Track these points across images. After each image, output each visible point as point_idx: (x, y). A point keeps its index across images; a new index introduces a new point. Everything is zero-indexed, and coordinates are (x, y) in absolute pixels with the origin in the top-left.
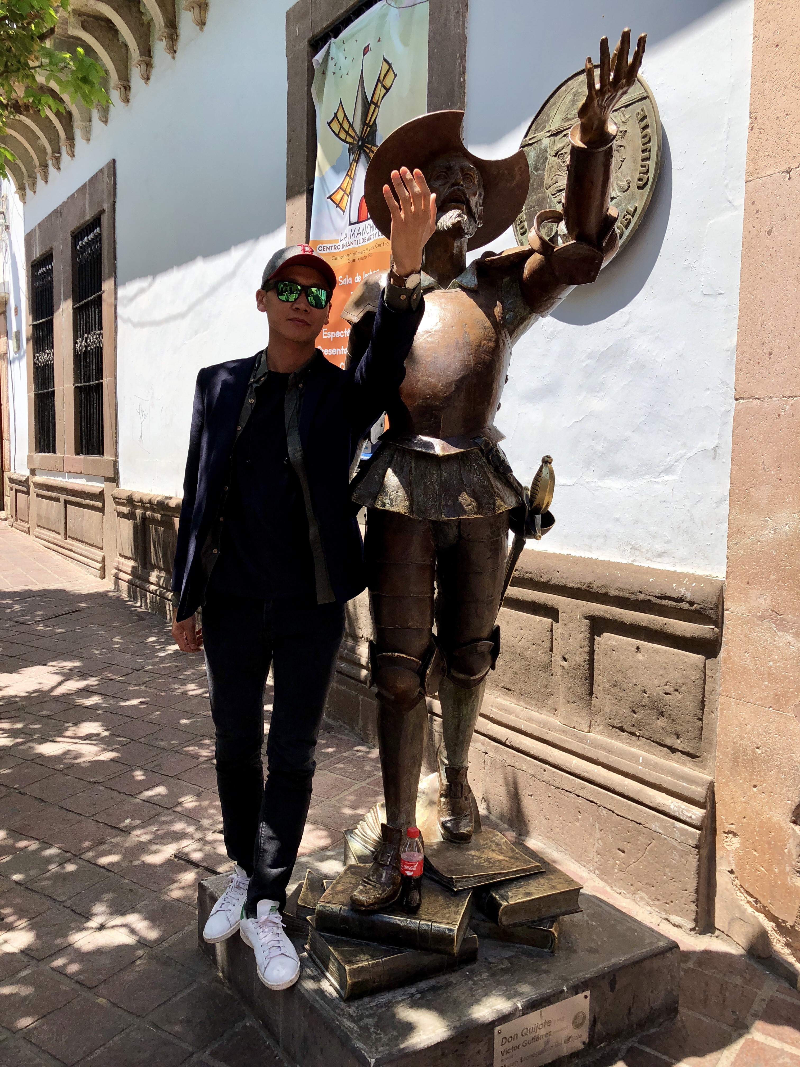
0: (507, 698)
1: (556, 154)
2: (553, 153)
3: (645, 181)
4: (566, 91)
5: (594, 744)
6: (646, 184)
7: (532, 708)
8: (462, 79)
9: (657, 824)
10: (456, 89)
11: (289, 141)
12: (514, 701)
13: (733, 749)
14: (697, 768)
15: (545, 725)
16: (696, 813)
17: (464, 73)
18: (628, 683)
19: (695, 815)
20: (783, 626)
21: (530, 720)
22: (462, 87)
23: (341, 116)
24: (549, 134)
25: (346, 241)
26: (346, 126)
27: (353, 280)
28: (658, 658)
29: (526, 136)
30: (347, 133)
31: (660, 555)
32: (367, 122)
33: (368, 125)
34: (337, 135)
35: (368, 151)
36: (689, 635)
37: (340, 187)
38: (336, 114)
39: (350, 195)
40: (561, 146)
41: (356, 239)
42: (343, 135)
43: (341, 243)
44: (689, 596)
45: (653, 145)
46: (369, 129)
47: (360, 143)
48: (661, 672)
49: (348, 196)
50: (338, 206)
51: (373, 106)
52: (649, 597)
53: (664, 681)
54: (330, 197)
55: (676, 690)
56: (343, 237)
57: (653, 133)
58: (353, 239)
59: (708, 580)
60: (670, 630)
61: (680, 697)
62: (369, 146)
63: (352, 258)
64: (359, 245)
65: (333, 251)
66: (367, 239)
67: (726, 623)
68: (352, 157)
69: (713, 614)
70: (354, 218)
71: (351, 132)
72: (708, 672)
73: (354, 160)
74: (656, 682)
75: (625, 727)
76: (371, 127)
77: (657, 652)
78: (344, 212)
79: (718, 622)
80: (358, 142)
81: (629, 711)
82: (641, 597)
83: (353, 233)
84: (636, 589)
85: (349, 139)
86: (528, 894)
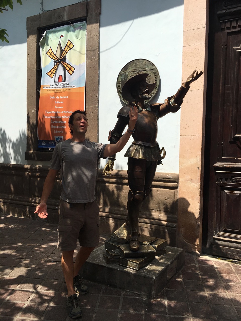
4: (133, 63)
5: (146, 214)
8: (98, 52)
10: (97, 54)
18: (155, 199)
19: (175, 225)
20: (193, 182)
22: (99, 54)
24: (128, 72)
25: (53, 86)
27: (56, 98)
28: (163, 192)
29: (121, 71)
36: (171, 186)
41: (57, 86)
43: (51, 87)
44: (171, 177)
45: (158, 80)
48: (164, 195)
52: (161, 179)
53: (165, 197)
55: (168, 199)
57: (158, 77)
59: (176, 174)
60: (166, 186)
61: (169, 200)
63: (55, 91)
64: (58, 88)
65: (48, 89)
66: (62, 87)
69: (177, 181)
72: (175, 194)
74: (163, 197)
75: (154, 209)
77: (163, 191)
81: (155, 205)
82: (159, 179)
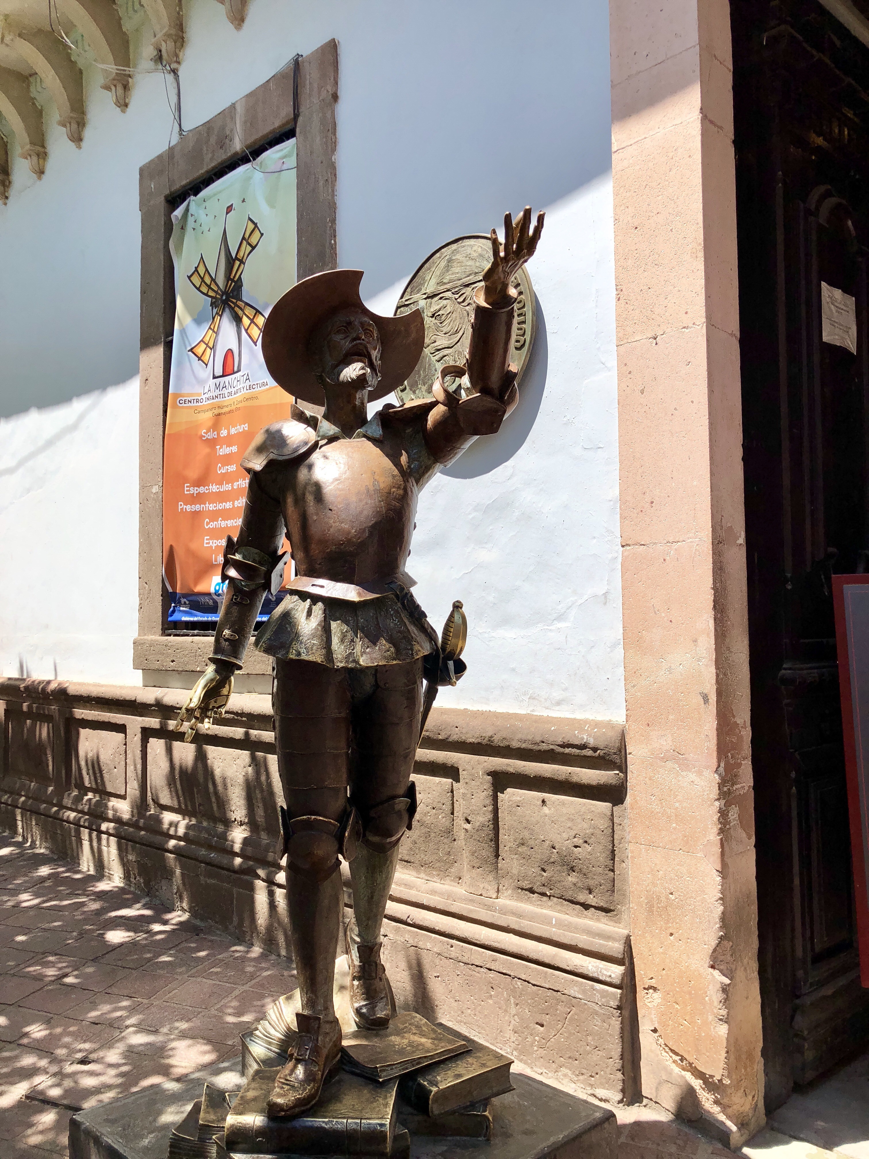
0: (406, 871)
1: (433, 315)
2: (430, 314)
3: (522, 342)
4: (440, 257)
5: (504, 911)
6: (523, 345)
7: (435, 879)
8: (333, 242)
9: (576, 988)
10: (328, 250)
11: (143, 292)
12: (414, 873)
13: (647, 898)
14: (612, 923)
15: (449, 896)
16: (615, 971)
17: (335, 236)
18: (535, 839)
19: (614, 973)
20: (685, 765)
21: (433, 892)
22: (333, 248)
23: (202, 270)
24: (425, 296)
25: (210, 394)
26: (208, 280)
27: (218, 434)
28: (564, 810)
29: (402, 297)
30: (209, 287)
31: (558, 703)
32: (232, 277)
33: (233, 280)
34: (198, 289)
35: (233, 305)
36: (594, 783)
37: (202, 341)
38: (196, 268)
39: (213, 348)
40: (438, 307)
41: (221, 392)
42: (204, 289)
43: (204, 397)
44: (592, 742)
45: (528, 310)
46: (233, 284)
47: (224, 298)
48: (569, 824)
49: (211, 349)
50: (200, 359)
51: (237, 263)
52: (552, 747)
53: (573, 833)
54: (191, 350)
55: (586, 842)
56: (206, 390)
57: (527, 299)
58: (217, 392)
59: (609, 725)
60: (575, 779)
61: (589, 848)
62: (234, 301)
63: (217, 411)
64: (224, 399)
65: (195, 404)
66: (233, 393)
67: (630, 767)
68: (215, 311)
69: (616, 759)
70: (219, 372)
71: (213, 286)
72: (616, 820)
73: (217, 313)
74: (565, 836)
75: (535, 888)
76: (236, 282)
77: (563, 804)
78: (207, 365)
79: (623, 768)
80: (222, 296)
81: (538, 870)
82: (544, 747)
83: (217, 387)
84: (538, 739)
85: (211, 293)
86: (459, 1076)
